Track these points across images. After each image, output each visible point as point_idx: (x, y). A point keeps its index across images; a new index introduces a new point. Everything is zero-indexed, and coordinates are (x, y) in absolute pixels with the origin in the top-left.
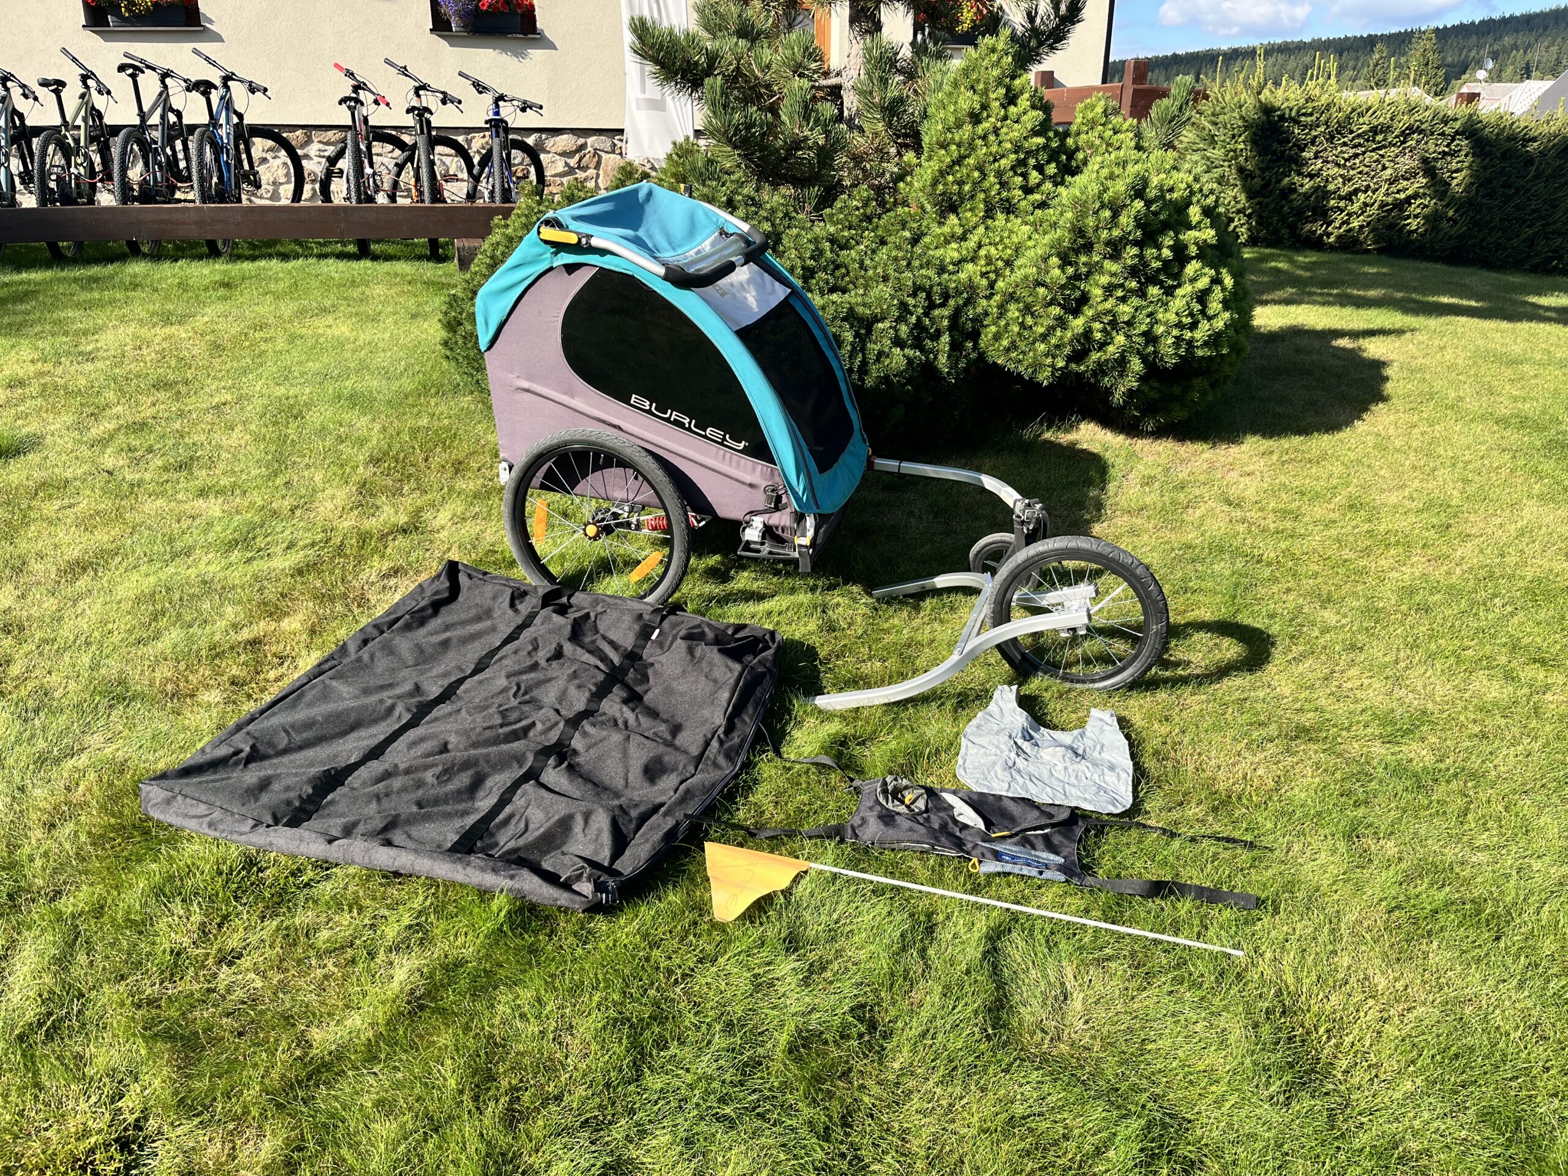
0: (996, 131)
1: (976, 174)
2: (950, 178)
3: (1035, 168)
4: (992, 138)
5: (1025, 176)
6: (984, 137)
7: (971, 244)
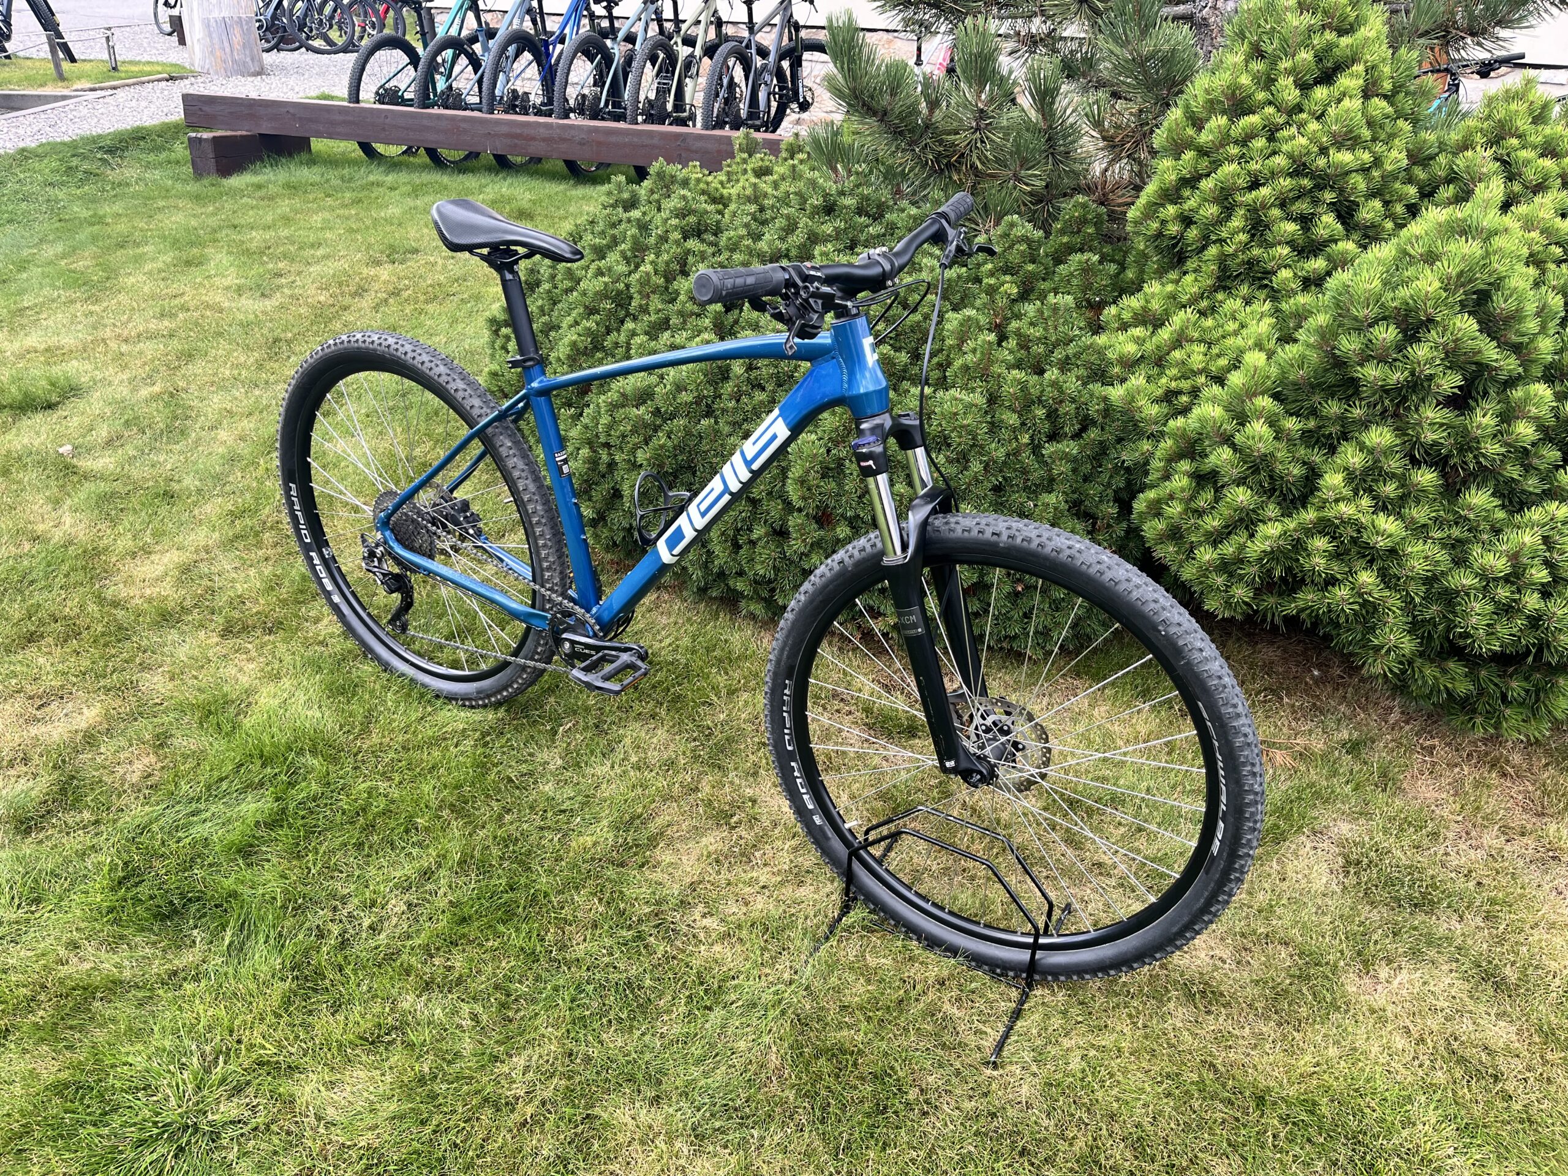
0: (1271, 132)
1: (1212, 211)
2: (1171, 210)
3: (1333, 206)
4: (1260, 143)
5: (1306, 221)
6: (1245, 141)
7: (1165, 334)
